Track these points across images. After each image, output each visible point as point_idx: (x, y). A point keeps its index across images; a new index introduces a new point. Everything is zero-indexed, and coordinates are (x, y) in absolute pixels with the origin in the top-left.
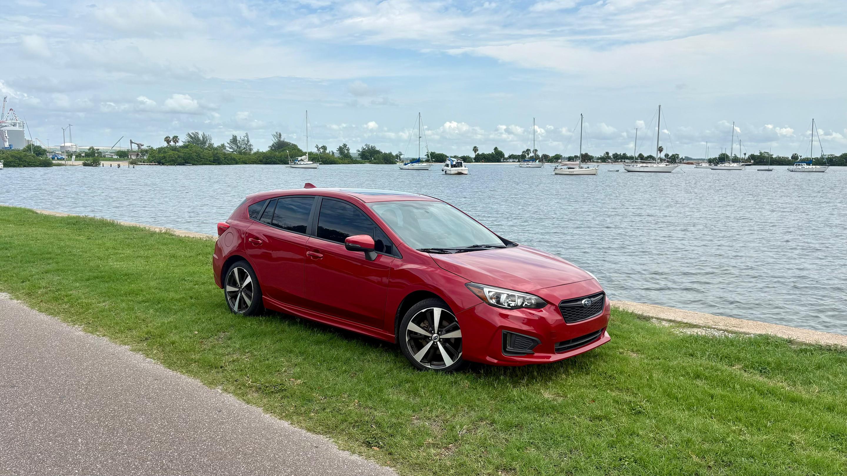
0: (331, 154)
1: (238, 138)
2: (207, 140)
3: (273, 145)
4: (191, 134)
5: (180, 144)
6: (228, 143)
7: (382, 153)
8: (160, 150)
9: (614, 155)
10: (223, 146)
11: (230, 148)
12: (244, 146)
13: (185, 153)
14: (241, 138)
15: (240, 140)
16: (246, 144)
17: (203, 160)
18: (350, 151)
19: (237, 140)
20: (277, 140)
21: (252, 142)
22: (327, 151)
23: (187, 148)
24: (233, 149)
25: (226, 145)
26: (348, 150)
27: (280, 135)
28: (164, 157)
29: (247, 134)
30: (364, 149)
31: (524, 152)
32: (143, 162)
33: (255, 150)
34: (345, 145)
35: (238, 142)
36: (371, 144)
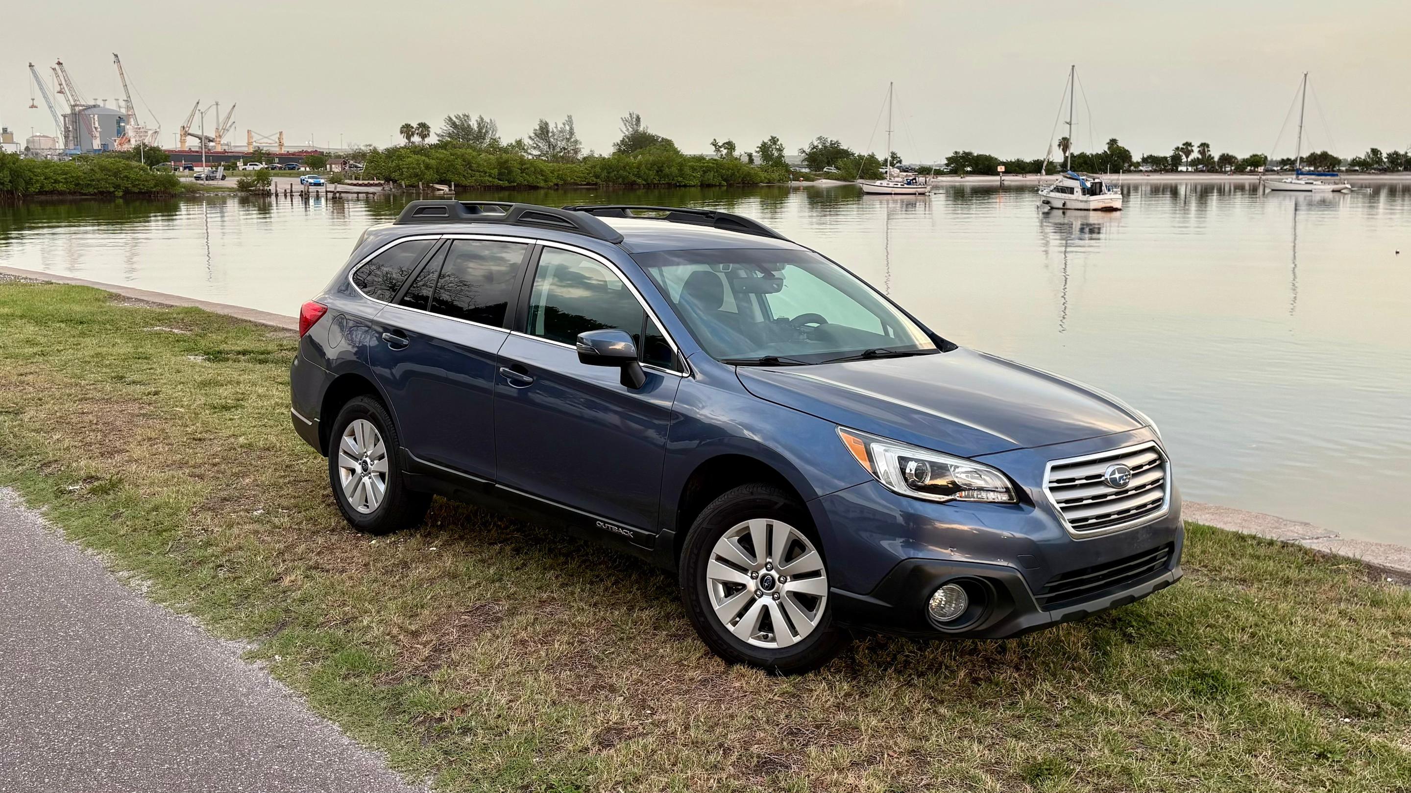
0: (745, 159)
1: (551, 127)
2: (487, 132)
3: (623, 141)
4: (454, 119)
5: (432, 140)
6: (530, 137)
7: (853, 154)
8: (392, 153)
9: (1389, 156)
10: (519, 143)
11: (535, 148)
12: (561, 144)
13: (441, 159)
14: (556, 127)
15: (555, 130)
16: (568, 140)
17: (478, 174)
18: (785, 151)
19: (548, 132)
20: (630, 129)
21: (578, 136)
22: (736, 154)
23: (446, 149)
24: (541, 151)
25: (527, 141)
26: (780, 150)
27: (638, 119)
28: (398, 168)
29: (570, 117)
30: (814, 148)
31: (1177, 149)
32: (356, 179)
33: (584, 152)
34: (774, 140)
35: (550, 134)
36: (831, 138)
